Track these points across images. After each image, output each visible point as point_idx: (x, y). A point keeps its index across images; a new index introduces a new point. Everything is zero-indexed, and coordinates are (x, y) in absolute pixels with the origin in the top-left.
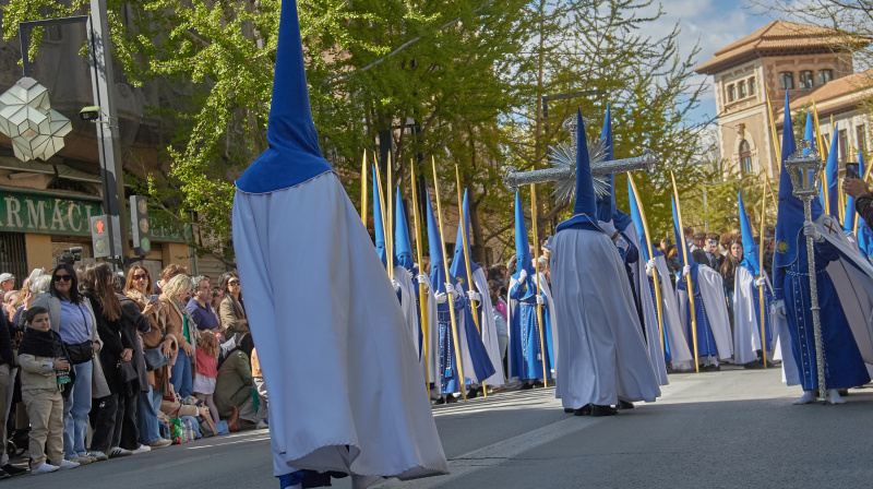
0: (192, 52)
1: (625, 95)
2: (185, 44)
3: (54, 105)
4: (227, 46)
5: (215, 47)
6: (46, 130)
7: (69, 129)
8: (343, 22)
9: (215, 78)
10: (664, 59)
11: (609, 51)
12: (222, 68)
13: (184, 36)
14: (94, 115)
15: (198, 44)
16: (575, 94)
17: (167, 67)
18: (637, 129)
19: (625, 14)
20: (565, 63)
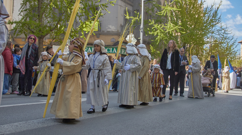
0: (155, 31)
1: (225, 45)
2: (154, 30)
3: (135, 38)
4: (160, 30)
5: (159, 31)
6: (133, 41)
7: (136, 41)
8: (178, 28)
9: (158, 35)
10: (232, 40)
11: (223, 38)
12: (159, 34)
13: (154, 29)
14: (140, 39)
15: (156, 30)
16: (216, 44)
17: (151, 33)
18: (226, 50)
19: (226, 32)
20: (215, 39)
